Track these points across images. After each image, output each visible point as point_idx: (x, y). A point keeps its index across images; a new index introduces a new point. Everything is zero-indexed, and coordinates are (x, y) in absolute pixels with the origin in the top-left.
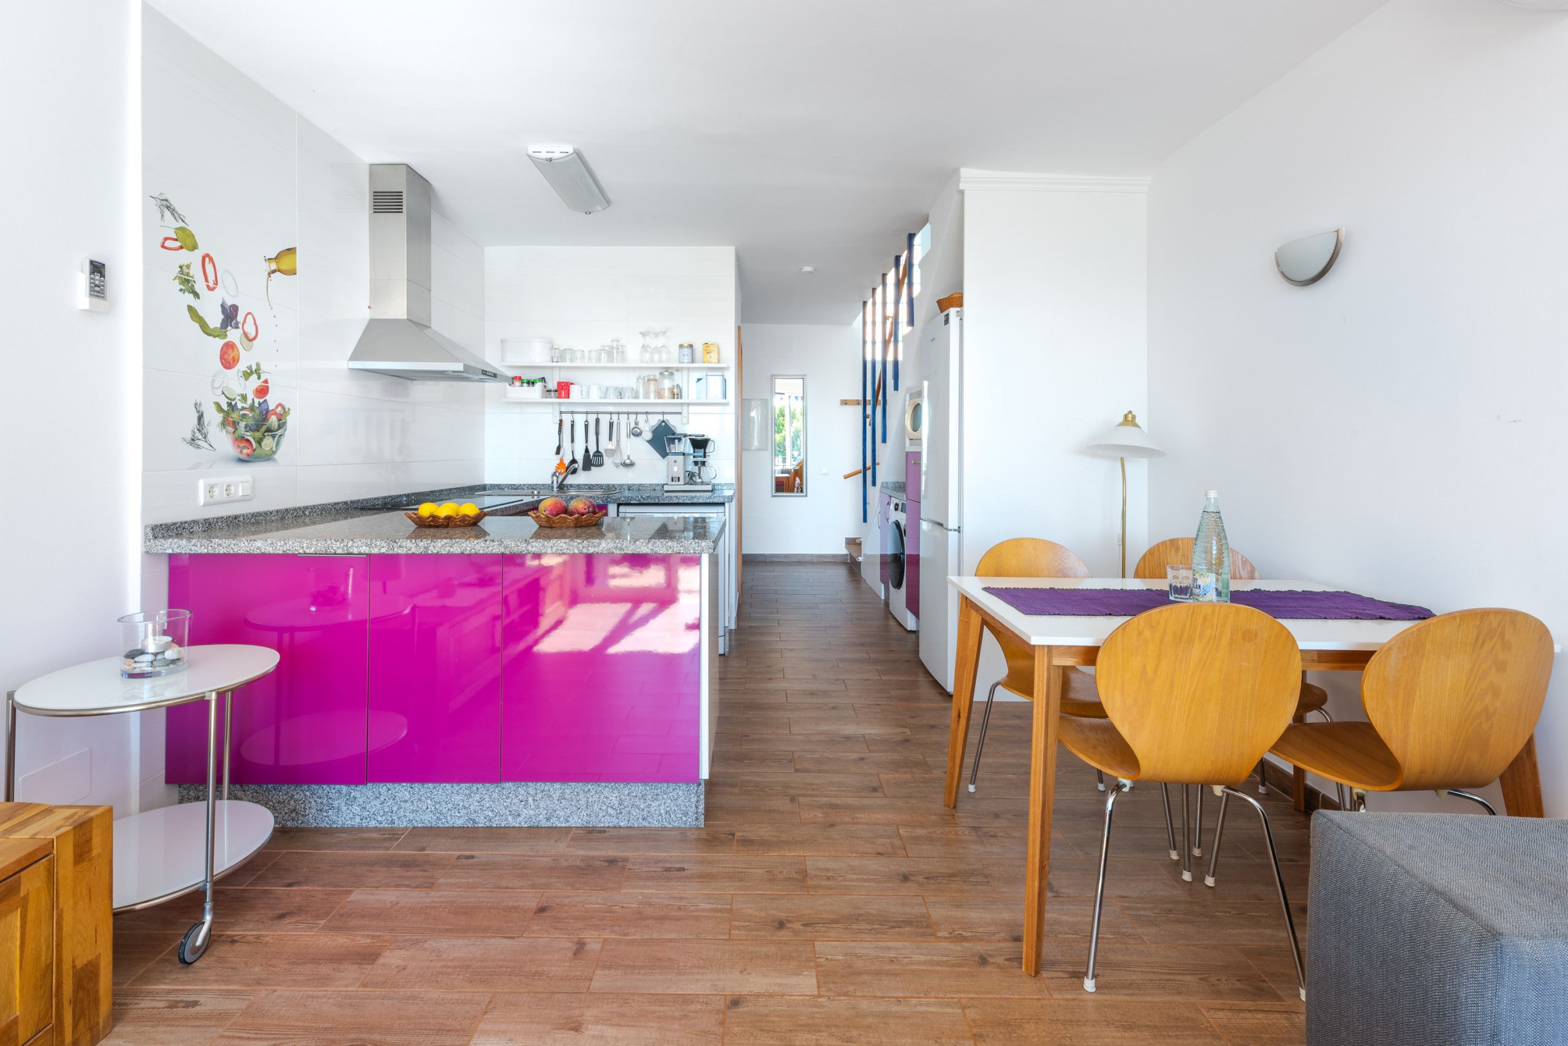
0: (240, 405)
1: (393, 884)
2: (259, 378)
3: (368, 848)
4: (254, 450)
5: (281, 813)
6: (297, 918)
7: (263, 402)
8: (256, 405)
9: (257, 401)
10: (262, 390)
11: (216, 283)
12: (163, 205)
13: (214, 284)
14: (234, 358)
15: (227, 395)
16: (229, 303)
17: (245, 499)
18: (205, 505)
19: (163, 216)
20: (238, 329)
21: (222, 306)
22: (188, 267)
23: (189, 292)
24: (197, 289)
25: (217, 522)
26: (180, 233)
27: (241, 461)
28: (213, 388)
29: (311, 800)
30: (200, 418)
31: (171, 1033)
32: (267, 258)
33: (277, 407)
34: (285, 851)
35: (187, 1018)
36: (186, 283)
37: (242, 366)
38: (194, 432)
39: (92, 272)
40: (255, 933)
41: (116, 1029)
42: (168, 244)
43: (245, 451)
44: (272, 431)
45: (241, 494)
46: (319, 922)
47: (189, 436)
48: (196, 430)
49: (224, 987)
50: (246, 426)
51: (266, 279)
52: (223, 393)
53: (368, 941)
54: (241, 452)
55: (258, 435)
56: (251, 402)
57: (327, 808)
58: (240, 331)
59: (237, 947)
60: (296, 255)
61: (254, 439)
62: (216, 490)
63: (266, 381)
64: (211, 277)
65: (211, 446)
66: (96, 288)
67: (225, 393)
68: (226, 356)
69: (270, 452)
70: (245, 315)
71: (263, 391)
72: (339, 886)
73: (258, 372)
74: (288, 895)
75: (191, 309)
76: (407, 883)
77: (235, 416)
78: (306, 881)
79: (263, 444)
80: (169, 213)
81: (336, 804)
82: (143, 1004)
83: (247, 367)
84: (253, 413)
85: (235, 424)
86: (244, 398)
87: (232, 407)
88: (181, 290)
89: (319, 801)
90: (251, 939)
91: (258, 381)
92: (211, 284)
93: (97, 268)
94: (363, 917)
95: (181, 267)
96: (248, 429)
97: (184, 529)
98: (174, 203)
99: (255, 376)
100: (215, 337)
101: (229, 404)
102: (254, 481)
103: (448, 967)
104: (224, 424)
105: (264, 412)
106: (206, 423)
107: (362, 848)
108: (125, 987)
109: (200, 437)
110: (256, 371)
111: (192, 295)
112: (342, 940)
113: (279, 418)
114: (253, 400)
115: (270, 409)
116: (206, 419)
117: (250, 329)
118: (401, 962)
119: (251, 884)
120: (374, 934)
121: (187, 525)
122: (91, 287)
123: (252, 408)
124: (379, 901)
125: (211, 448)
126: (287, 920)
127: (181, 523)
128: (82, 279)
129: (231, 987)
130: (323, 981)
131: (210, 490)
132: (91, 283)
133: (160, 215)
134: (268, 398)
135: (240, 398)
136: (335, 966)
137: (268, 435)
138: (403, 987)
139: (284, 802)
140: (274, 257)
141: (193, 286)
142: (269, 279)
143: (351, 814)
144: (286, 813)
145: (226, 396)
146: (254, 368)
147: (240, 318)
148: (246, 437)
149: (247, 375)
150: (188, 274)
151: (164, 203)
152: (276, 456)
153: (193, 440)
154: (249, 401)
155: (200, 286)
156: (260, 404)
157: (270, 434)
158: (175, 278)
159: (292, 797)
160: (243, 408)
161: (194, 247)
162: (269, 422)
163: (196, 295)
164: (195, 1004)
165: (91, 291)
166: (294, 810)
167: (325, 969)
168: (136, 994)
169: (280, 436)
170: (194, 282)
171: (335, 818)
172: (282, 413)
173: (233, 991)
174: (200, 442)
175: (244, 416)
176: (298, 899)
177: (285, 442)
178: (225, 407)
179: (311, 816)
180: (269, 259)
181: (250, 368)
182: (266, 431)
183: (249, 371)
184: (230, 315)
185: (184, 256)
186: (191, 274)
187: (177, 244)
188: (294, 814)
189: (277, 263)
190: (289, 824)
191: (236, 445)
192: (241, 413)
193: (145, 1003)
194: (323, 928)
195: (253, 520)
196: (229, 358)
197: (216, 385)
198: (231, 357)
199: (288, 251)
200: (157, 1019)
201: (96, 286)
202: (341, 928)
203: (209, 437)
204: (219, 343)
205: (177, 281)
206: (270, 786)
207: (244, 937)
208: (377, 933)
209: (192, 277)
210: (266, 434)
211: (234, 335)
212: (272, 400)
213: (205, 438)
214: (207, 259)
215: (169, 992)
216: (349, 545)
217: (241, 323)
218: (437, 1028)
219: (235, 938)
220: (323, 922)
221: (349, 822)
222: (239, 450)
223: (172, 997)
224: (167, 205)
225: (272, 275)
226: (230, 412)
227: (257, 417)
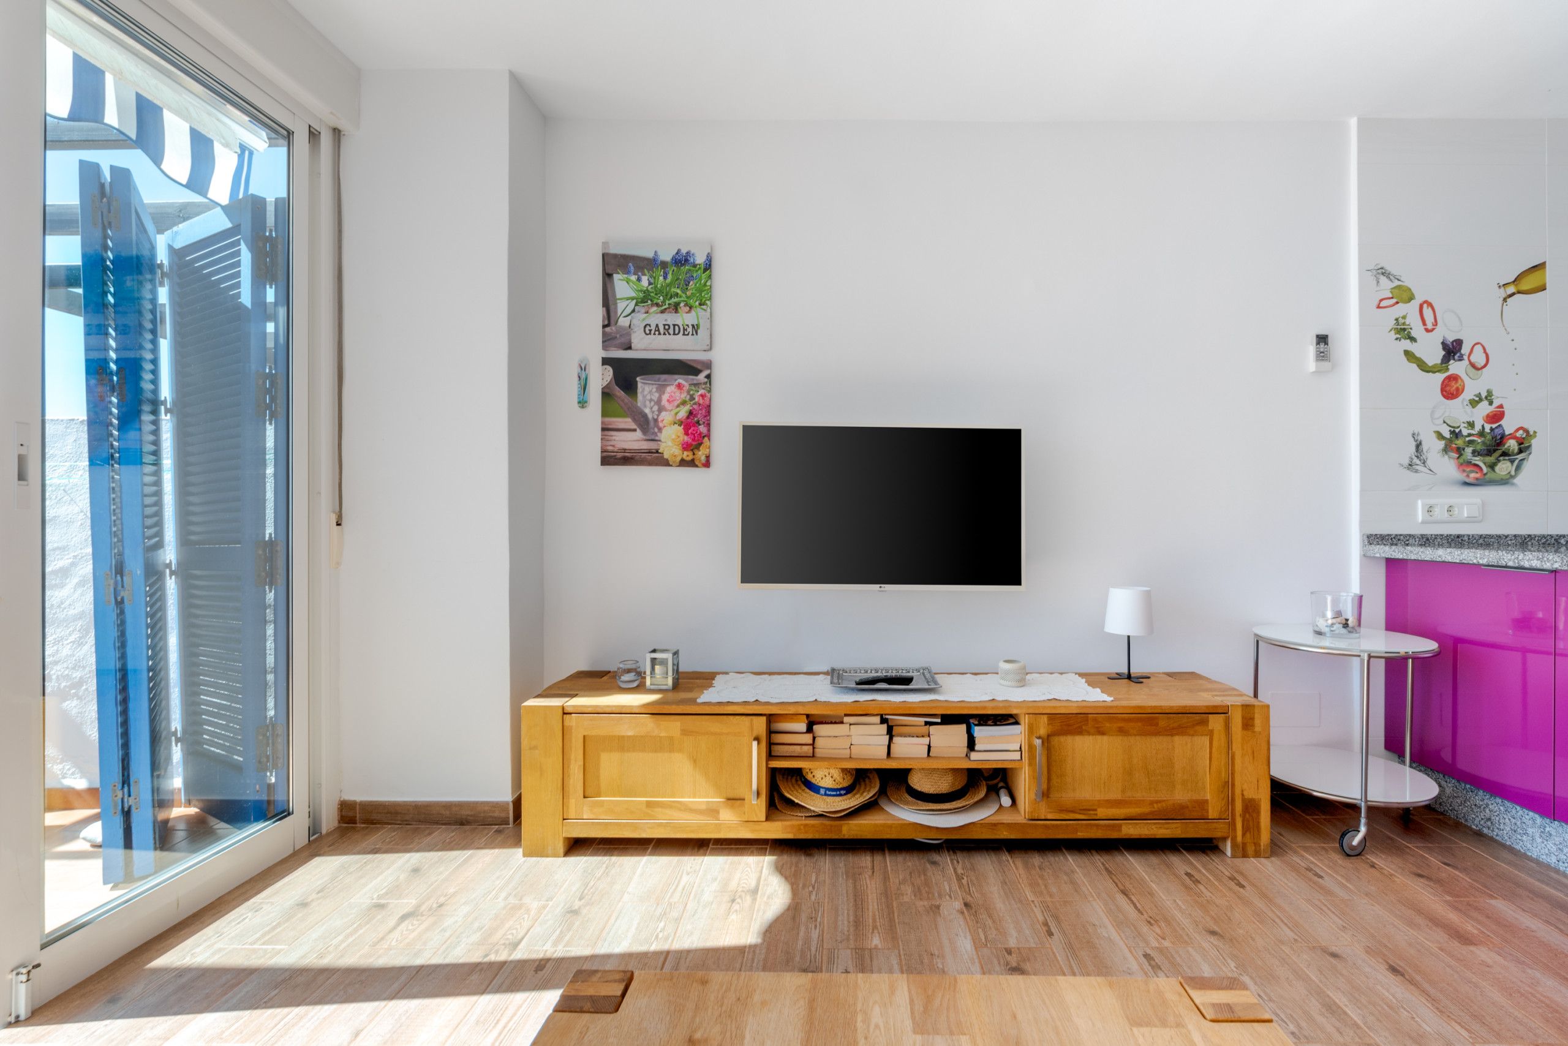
0: (1465, 432)
1: (1545, 919)
2: (1491, 403)
3: (1548, 884)
4: (1485, 474)
5: (1477, 816)
6: (1432, 884)
7: (1496, 428)
8: (1487, 430)
9: (1488, 427)
10: (1495, 415)
11: (1436, 323)
12: (1378, 273)
13: (1433, 325)
14: (1457, 389)
15: (1448, 423)
16: (1451, 338)
17: (1471, 520)
18: (1423, 522)
19: (1378, 282)
20: (1463, 361)
21: (1443, 343)
22: (1404, 317)
23: (1405, 339)
24: (1414, 334)
25: (1436, 538)
26: (1396, 291)
27: (1466, 484)
28: (1432, 418)
29: (1505, 816)
30: (1419, 446)
31: (1296, 879)
32: (1501, 284)
33: (1517, 430)
34: (1465, 845)
35: (1310, 880)
36: (1403, 331)
37: (1468, 394)
38: (1412, 459)
39: (1318, 343)
40: (1392, 872)
41: (1273, 859)
42: (1383, 304)
43: (1472, 475)
44: (1509, 455)
45: (1466, 516)
46: (1446, 896)
47: (1406, 462)
48: (1414, 457)
49: (1344, 881)
50: (1474, 452)
51: (1501, 305)
52: (1444, 422)
53: (1476, 932)
54: (1468, 476)
55: (1490, 459)
56: (1481, 428)
57: (1521, 832)
58: (1466, 362)
59: (1372, 870)
60: (1545, 271)
61: (1485, 463)
62: (1437, 511)
63: (1501, 406)
64: (1429, 320)
65: (1430, 470)
66: (1322, 354)
67: (1447, 421)
68: (1448, 389)
69: (1508, 477)
70: (1473, 344)
71: (1496, 417)
72: (1488, 889)
73: (1489, 397)
74: (1439, 869)
75: (1407, 353)
76: (1562, 927)
77: (1460, 442)
78: (1464, 870)
79: (1497, 468)
80: (1385, 277)
81: (1530, 831)
82: (1295, 858)
83: (1475, 395)
84: (1483, 439)
85: (1459, 451)
86: (1471, 425)
87: (1456, 434)
88: (1397, 339)
89: (1513, 821)
90: (1386, 872)
91: (1490, 407)
92: (1430, 326)
93: (1322, 339)
94: (1488, 917)
95: (1397, 320)
96: (1476, 454)
97: (1399, 540)
98: (1389, 268)
99: (1485, 403)
100: (1434, 372)
101: (1452, 432)
102: (1483, 504)
103: (1535, 997)
104: (1446, 450)
105: (1499, 437)
106: (1425, 451)
107: (1542, 882)
108: (1293, 845)
109: (1418, 462)
110: (1486, 398)
111: (1408, 341)
112: (1453, 917)
113: (1520, 442)
114: (1483, 426)
115: (1507, 433)
116: (1425, 447)
117: (1478, 358)
118: (1489, 961)
119: (1417, 847)
120: (1486, 931)
121: (1402, 537)
122: (1317, 354)
123: (1482, 434)
124: (1516, 918)
125: (1431, 473)
126: (1422, 880)
127: (1396, 535)
128: (1311, 349)
129: (1348, 885)
130: (1411, 924)
131: (1430, 510)
132: (1317, 351)
133: (1375, 282)
134: (1502, 422)
135: (1466, 425)
136: (1430, 924)
137: (1504, 460)
138: (1474, 973)
139: (1480, 807)
140: (1513, 280)
141: (1410, 332)
142: (1505, 304)
143: (1546, 849)
144: (1482, 819)
145: (1448, 425)
146: (1484, 395)
147: (1465, 350)
148: (1473, 462)
149: (1474, 403)
150: (1404, 324)
151: (1380, 271)
152: (1515, 481)
153: (1410, 465)
154: (1478, 428)
155: (1417, 330)
156: (1492, 429)
157: (1507, 458)
158: (1391, 330)
159: (1487, 805)
160: (1469, 435)
161: (1411, 298)
162: (1506, 446)
163: (1413, 339)
164: (1321, 877)
165: (1317, 357)
166: (1489, 819)
167: (1420, 920)
168: (1295, 852)
169: (1523, 460)
170: (1411, 329)
171: (1529, 846)
172: (1524, 436)
173: (1347, 887)
174: (1417, 467)
175: (1471, 442)
176: (1444, 875)
177: (1527, 466)
178: (1447, 435)
179: (1505, 832)
180: (1504, 285)
181: (1479, 395)
182: (1501, 456)
183: (1477, 399)
184: (1452, 350)
185: (1401, 309)
186: (1407, 323)
187: (1394, 301)
188: (1489, 823)
189: (1516, 285)
190: (1485, 831)
191: (1461, 469)
192: (1467, 439)
193: (1296, 859)
194: (1446, 901)
195: (1481, 541)
196: (1452, 390)
197: (1437, 415)
198: (1454, 388)
199: (1534, 269)
200: (1295, 869)
201: (1321, 353)
202: (1460, 910)
203: (1428, 462)
204: (1440, 377)
205: (1393, 332)
206: (1468, 786)
207: (1382, 869)
208: (1489, 933)
209: (1409, 325)
210: (1501, 458)
211: (1456, 367)
212: (1509, 425)
213: (1424, 463)
214: (1425, 306)
215: (1312, 863)
216: (1520, 557)
217: (1467, 354)
218: (1476, 1014)
219: (1376, 866)
220: (1448, 898)
221: (1544, 857)
222: (1465, 474)
223: (1312, 866)
224: (1384, 273)
225: (1508, 300)
226: (1454, 439)
227: (1488, 443)
